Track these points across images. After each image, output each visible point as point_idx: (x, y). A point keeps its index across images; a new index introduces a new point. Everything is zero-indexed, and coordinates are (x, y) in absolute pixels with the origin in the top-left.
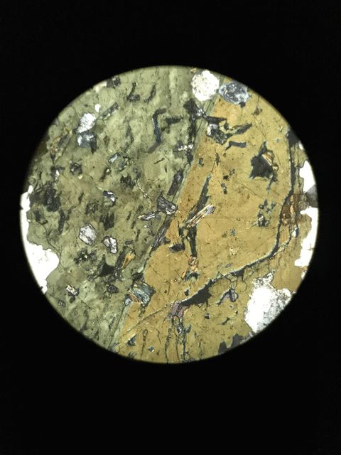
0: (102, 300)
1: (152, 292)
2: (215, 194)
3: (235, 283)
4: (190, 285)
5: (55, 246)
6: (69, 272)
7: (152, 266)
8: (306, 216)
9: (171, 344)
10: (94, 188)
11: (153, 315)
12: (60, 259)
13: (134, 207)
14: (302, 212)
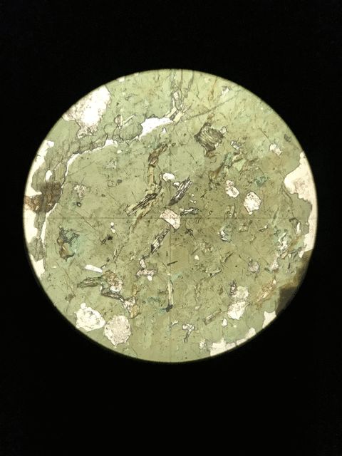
0: (248, 136)
1: (198, 137)
2: (123, 223)
3: (115, 133)
4: (160, 138)
5: (286, 196)
6: (276, 169)
7: (194, 162)
8: (36, 190)
9: (187, 83)
10: (239, 246)
11: (200, 114)
12: (283, 182)
13: (204, 222)
14: (40, 193)
